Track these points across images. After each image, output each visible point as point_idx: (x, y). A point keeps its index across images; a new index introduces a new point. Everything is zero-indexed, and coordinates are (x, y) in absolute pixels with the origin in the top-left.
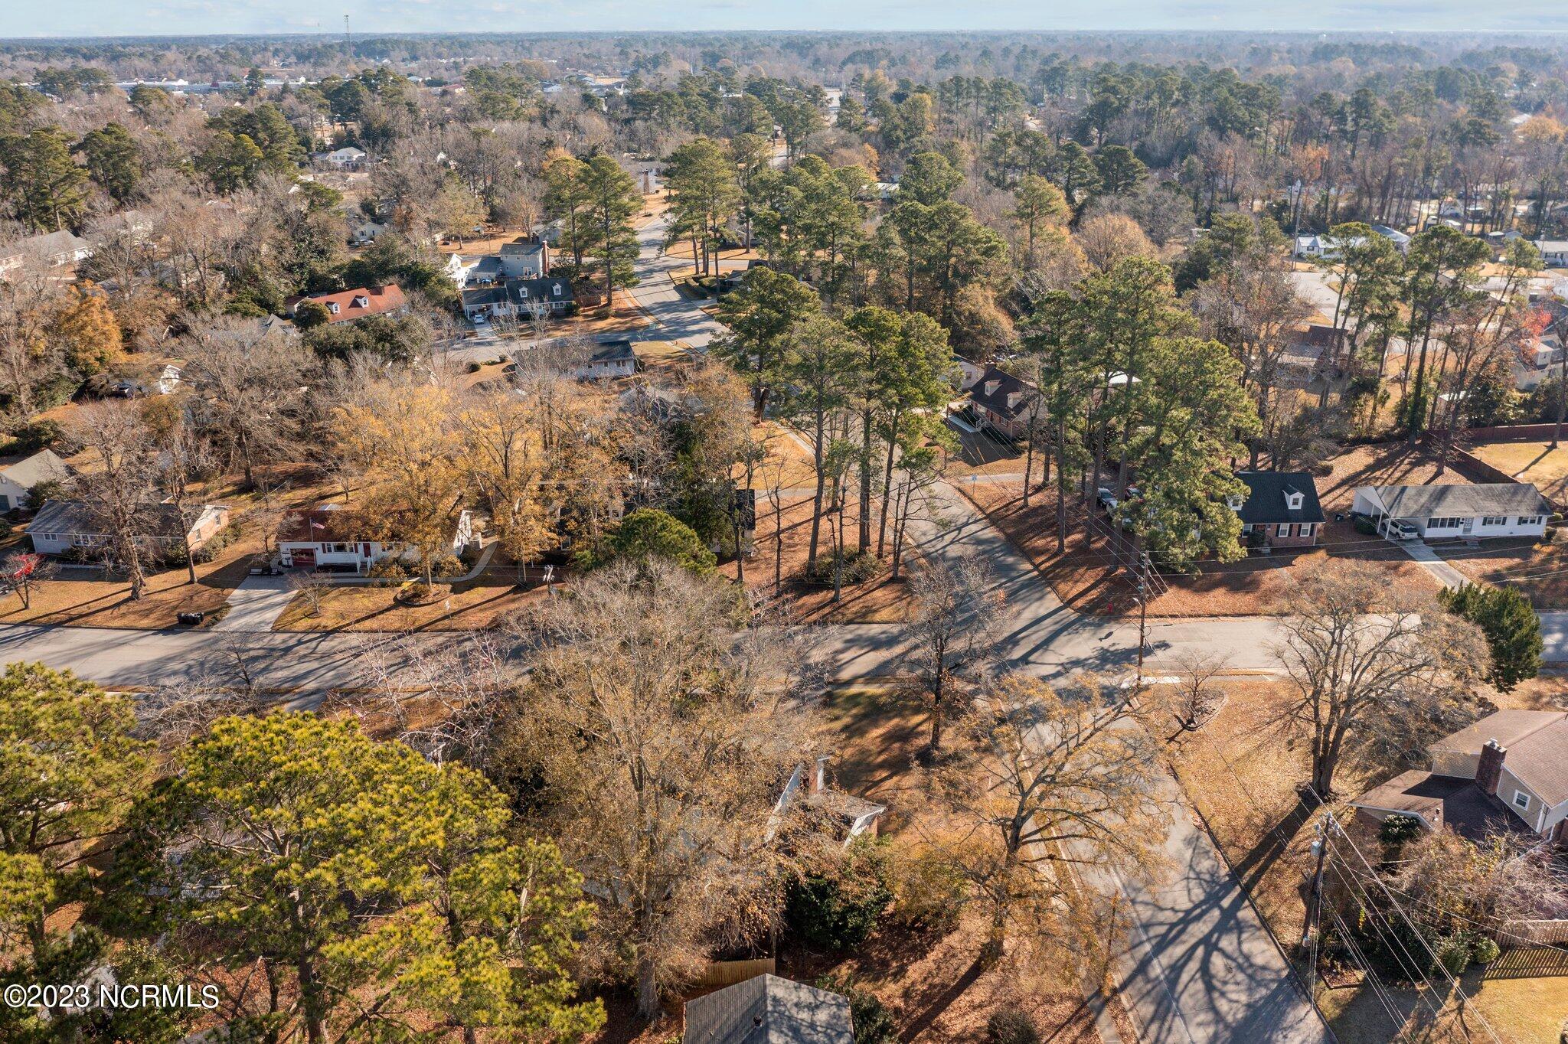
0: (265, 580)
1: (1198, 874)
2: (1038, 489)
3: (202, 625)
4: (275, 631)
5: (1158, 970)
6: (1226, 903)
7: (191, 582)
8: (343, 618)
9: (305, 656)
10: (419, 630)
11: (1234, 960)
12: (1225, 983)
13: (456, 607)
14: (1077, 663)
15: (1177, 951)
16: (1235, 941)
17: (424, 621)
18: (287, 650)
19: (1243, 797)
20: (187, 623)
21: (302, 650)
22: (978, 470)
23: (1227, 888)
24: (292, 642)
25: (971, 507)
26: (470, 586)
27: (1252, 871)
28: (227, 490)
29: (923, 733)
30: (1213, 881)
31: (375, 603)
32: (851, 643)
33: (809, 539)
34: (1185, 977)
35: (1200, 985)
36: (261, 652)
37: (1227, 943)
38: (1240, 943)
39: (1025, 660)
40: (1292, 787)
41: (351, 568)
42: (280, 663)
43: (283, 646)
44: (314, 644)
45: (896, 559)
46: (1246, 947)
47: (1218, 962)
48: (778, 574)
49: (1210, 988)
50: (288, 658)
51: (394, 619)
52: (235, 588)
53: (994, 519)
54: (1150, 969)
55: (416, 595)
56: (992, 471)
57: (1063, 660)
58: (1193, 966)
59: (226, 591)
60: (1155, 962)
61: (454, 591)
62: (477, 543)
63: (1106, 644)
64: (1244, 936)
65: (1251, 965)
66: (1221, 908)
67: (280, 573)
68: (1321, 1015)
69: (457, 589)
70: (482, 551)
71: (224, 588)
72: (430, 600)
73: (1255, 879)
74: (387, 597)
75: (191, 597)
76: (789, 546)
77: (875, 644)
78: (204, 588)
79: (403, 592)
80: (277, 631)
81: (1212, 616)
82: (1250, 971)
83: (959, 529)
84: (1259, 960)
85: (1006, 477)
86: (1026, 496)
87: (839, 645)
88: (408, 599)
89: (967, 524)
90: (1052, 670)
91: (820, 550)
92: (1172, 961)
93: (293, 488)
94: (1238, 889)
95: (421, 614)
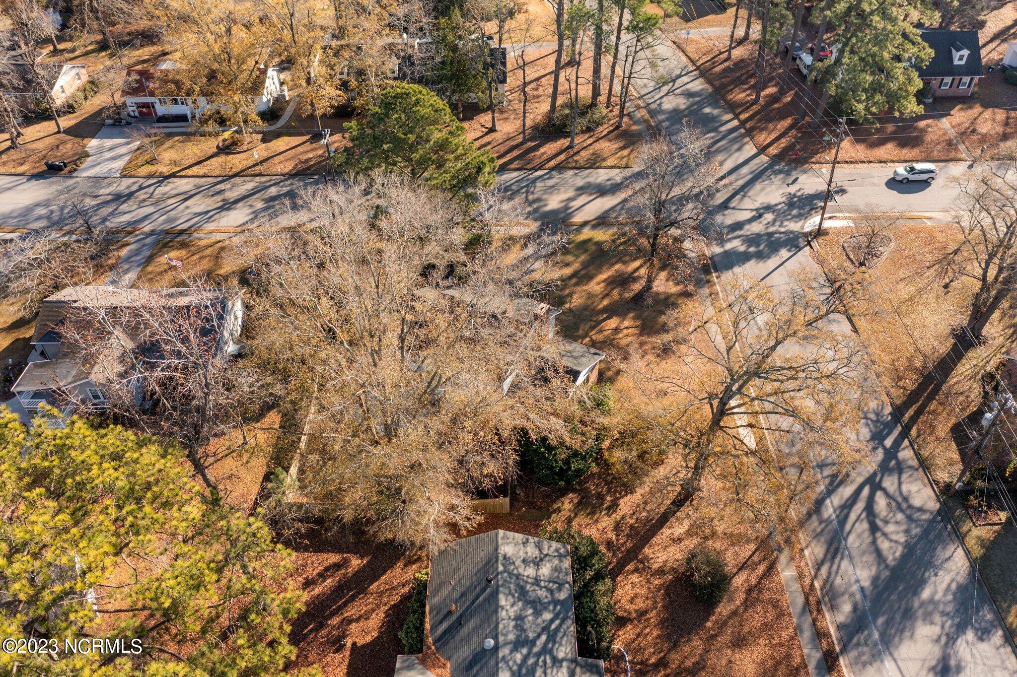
0: (116, 130)
1: (865, 413)
2: (740, 42)
3: (66, 170)
4: (124, 176)
5: (831, 510)
6: (888, 443)
7: (59, 132)
8: (176, 165)
9: (144, 200)
10: (236, 175)
11: (895, 500)
12: (886, 522)
13: (265, 154)
14: (768, 208)
15: (847, 491)
16: (896, 481)
17: (240, 167)
18: (130, 195)
19: (904, 338)
20: (53, 170)
21: (142, 195)
22: (691, 24)
23: (889, 427)
24: (134, 188)
25: (684, 59)
26: (277, 135)
27: (911, 412)
28: (90, 48)
29: (639, 277)
30: (878, 421)
31: (202, 150)
32: (581, 190)
33: (551, 90)
34: (853, 516)
35: (865, 525)
36: (110, 197)
37: (889, 483)
38: (900, 484)
39: (725, 206)
40: (948, 331)
41: (182, 118)
42: (124, 207)
43: (127, 192)
44: (151, 189)
45: (622, 111)
46: (904, 488)
47: (881, 502)
48: (524, 125)
49: (874, 529)
50: (131, 202)
51: (216, 165)
52: (93, 137)
53: (703, 72)
54: (823, 509)
55: (235, 143)
56: (701, 26)
57: (757, 205)
58: (860, 506)
59: (86, 141)
60: (828, 501)
61: (264, 140)
62: (284, 96)
63: (792, 189)
64: (904, 477)
65: (910, 507)
66: (884, 448)
67: (128, 123)
68: (968, 553)
69: (267, 138)
70: (288, 102)
71: (83, 138)
72: (245, 147)
73: (914, 420)
74: (210, 145)
75: (58, 146)
76: (535, 97)
77: (602, 191)
78: (69, 137)
79: (224, 140)
80: (125, 176)
81: (881, 162)
82: (908, 512)
83: (674, 81)
84: (917, 502)
85: (713, 31)
86: (731, 48)
87: (571, 193)
88: (228, 147)
89: (680, 76)
90: (748, 215)
91: (560, 101)
92: (843, 502)
93: (142, 46)
94: (899, 428)
95: (237, 161)
